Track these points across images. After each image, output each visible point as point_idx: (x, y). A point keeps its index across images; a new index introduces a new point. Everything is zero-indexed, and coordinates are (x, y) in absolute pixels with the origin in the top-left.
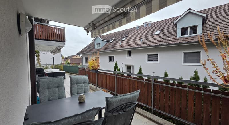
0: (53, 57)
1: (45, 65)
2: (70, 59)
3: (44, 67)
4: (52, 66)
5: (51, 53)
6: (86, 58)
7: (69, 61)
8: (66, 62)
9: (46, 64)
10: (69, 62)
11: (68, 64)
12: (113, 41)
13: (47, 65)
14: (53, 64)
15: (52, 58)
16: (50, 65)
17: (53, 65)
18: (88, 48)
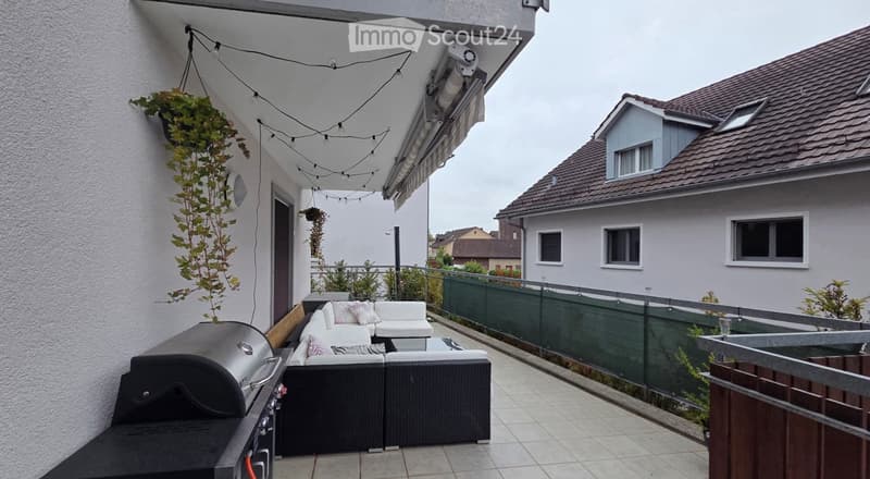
0: (397, 229)
1: (360, 270)
2: (452, 243)
3: (355, 275)
4: (391, 272)
5: (386, 197)
6: (543, 236)
7: (449, 250)
8: (440, 255)
9: (367, 264)
10: (450, 254)
11: (447, 261)
12: (753, 120)
13: (368, 269)
14: (394, 264)
15: (393, 233)
16: (381, 270)
17: (394, 269)
18: (554, 183)
